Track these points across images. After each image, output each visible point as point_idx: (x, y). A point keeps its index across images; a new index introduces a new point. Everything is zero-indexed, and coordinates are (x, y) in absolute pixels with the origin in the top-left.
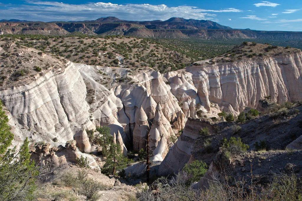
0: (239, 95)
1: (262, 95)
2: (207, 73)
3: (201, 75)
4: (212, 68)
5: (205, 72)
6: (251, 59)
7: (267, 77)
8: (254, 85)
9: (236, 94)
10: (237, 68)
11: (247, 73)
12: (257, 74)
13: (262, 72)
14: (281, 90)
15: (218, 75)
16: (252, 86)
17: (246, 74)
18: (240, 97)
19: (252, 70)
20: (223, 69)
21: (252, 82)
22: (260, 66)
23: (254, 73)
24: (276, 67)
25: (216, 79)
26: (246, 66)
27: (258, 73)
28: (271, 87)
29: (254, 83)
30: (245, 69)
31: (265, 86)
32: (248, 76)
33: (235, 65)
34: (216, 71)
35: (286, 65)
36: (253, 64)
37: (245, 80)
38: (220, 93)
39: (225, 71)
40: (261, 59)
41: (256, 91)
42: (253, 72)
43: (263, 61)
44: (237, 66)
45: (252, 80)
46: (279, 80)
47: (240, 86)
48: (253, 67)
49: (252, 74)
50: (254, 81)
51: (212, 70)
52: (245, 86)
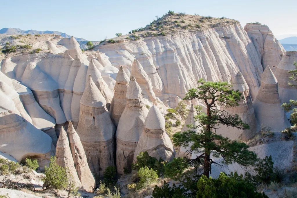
0: (186, 81)
1: (214, 79)
2: (132, 53)
3: (124, 57)
4: (137, 46)
5: (129, 51)
6: (187, 31)
7: (213, 55)
8: (201, 66)
9: (181, 80)
10: (174, 43)
11: (188, 49)
12: (200, 50)
13: (206, 47)
14: (233, 71)
15: (150, 55)
16: (198, 66)
17: (187, 51)
18: (188, 83)
19: (194, 46)
20: (154, 46)
21: (198, 62)
22: (200, 39)
23: (197, 49)
24: (219, 41)
25: (148, 61)
26: (184, 40)
27: (202, 49)
28: (221, 68)
29: (200, 63)
30: (185, 45)
31: (213, 66)
32: (190, 54)
33: (169, 39)
34: (145, 49)
35: (229, 38)
36: (191, 37)
37: (188, 59)
38: (158, 80)
39: (157, 48)
40: (200, 31)
41: (205, 74)
42: (195, 48)
43: (203, 33)
44: (172, 40)
45: (197, 60)
46: (227, 58)
47: (183, 68)
48: (192, 41)
49: (195, 51)
50: (200, 60)
51: (139, 49)
52: (191, 68)
